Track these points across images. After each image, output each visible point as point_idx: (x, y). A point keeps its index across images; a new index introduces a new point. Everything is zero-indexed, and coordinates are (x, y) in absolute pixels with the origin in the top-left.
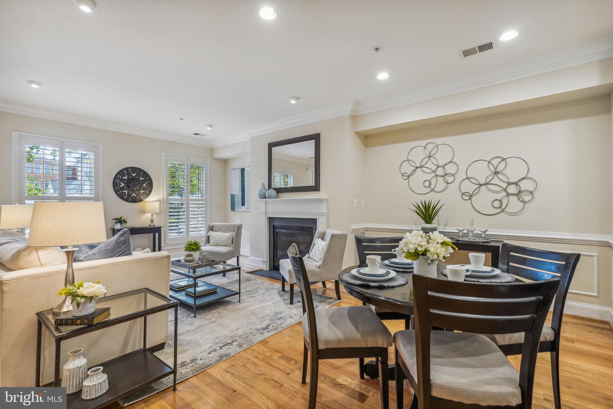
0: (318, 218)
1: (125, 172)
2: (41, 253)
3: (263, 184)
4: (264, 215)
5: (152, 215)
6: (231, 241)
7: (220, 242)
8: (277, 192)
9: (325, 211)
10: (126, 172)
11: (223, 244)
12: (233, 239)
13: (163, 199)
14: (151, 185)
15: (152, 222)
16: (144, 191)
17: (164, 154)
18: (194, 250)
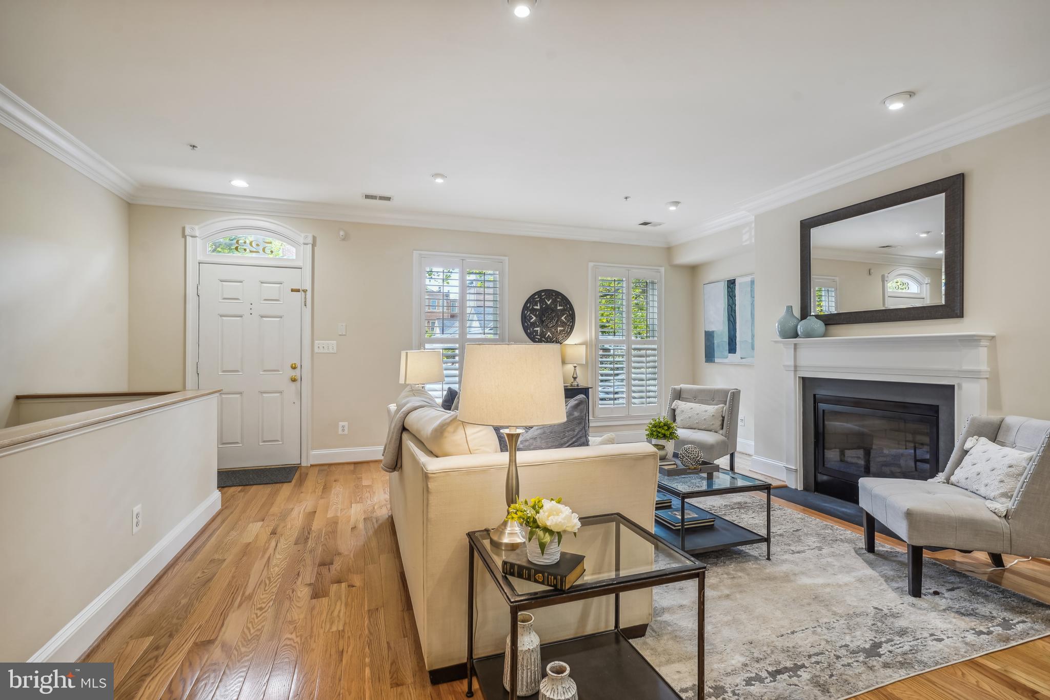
0: (960, 386)
1: (536, 298)
2: (470, 430)
3: (788, 307)
4: (792, 373)
5: (575, 367)
6: (720, 423)
7: (697, 423)
8: (826, 325)
9: (984, 367)
10: (538, 298)
11: (704, 427)
12: (723, 418)
13: (591, 340)
14: (572, 317)
15: (575, 378)
16: (562, 328)
17: (591, 264)
18: (665, 436)
